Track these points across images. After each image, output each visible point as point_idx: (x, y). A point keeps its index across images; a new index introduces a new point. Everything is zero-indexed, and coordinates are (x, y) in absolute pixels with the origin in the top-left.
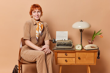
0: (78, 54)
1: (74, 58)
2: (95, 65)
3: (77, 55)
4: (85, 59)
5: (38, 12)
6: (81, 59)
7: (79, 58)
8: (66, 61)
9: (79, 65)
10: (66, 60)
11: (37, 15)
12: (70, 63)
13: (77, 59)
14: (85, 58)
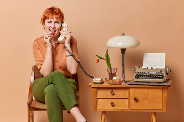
0: (135, 93)
1: (128, 100)
2: (165, 111)
3: (132, 94)
4: (146, 101)
5: (55, 22)
6: (139, 100)
7: (136, 99)
8: (113, 105)
9: (136, 111)
10: (112, 103)
11: (53, 27)
12: (119, 108)
13: (133, 101)
14: (146, 98)
